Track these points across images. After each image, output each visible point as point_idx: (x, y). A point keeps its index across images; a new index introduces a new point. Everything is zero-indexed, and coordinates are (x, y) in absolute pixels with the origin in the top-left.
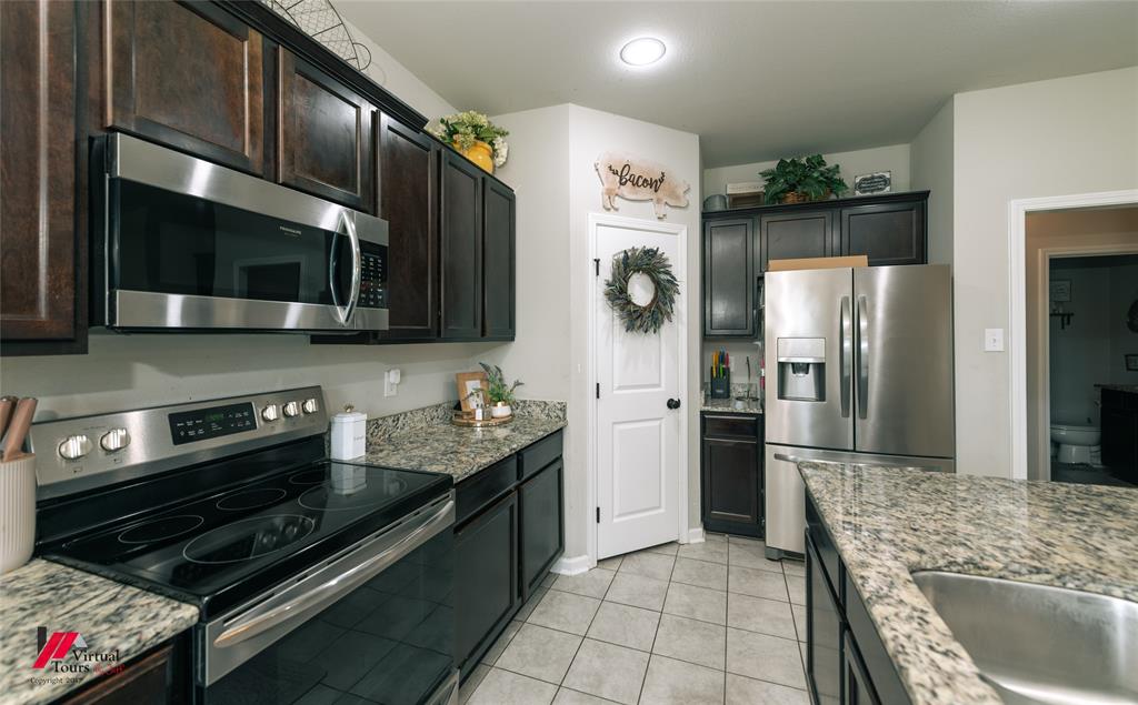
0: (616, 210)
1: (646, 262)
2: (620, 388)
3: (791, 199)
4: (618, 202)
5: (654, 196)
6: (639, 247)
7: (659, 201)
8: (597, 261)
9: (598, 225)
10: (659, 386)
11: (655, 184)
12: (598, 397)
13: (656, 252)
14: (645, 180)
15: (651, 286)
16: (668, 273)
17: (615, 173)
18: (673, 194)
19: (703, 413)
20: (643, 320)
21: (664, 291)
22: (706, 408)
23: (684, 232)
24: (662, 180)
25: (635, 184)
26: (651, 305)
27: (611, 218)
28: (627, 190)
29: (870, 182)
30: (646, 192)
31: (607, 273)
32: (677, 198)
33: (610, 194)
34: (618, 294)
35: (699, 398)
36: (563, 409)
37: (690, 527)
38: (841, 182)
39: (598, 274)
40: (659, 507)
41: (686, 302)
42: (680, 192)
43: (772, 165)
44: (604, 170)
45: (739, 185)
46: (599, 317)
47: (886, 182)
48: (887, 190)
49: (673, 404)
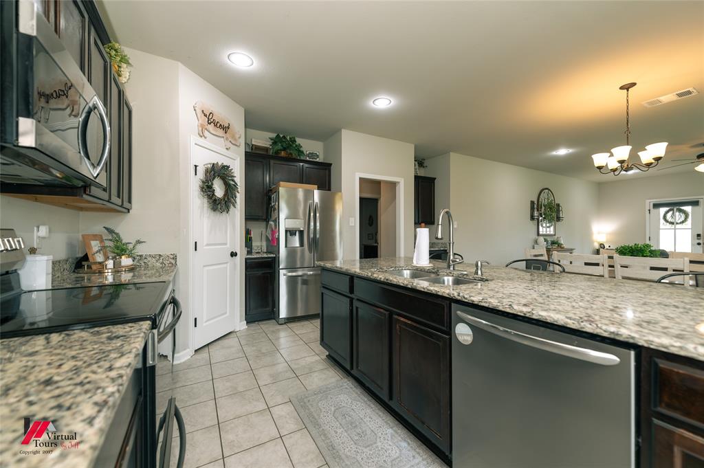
0: (205, 138)
1: (223, 173)
2: (207, 245)
3: (283, 154)
4: (206, 133)
5: (225, 135)
6: (220, 163)
7: (227, 139)
8: (196, 166)
9: (196, 144)
10: (226, 244)
11: (225, 129)
12: (196, 250)
13: (229, 167)
14: (220, 125)
15: (223, 187)
16: (233, 181)
17: (205, 115)
18: (233, 137)
19: (246, 259)
20: (219, 205)
21: (230, 189)
22: (248, 256)
23: (239, 159)
24: (228, 128)
25: (216, 125)
26: (225, 195)
27: (202, 141)
28: (211, 127)
29: (312, 155)
30: (220, 132)
31: (201, 174)
32: (235, 140)
33: (202, 126)
34: (207, 189)
35: (245, 251)
36: (175, 258)
37: (241, 321)
38: (302, 152)
39: (196, 174)
40: (226, 313)
41: (240, 198)
42: (237, 136)
43: (274, 135)
44: (199, 112)
45: (258, 141)
46: (196, 202)
47: (318, 156)
48: (318, 160)
49: (233, 254)
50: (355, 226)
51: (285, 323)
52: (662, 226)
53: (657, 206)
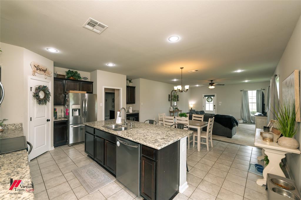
0: (35, 75)
1: (44, 89)
2: (36, 118)
3: (71, 78)
4: (36, 74)
5: (44, 74)
6: (42, 85)
8: (31, 88)
9: (31, 79)
10: (45, 117)
11: (45, 71)
12: (31, 120)
13: (46, 86)
14: (42, 70)
15: (44, 94)
16: (48, 91)
17: (36, 67)
18: (48, 74)
19: (54, 122)
20: (42, 102)
21: (47, 95)
22: (55, 120)
23: (51, 82)
24: (46, 70)
25: (40, 70)
26: (44, 97)
27: (34, 77)
28: (38, 71)
29: (85, 78)
30: (43, 72)
31: (34, 90)
32: (49, 75)
33: (34, 71)
34: (36, 96)
35: (53, 118)
36: (22, 125)
37: (51, 147)
38: (80, 77)
39: (31, 91)
40: (44, 144)
41: (51, 98)
42: (50, 73)
43: (67, 70)
44: (33, 66)
45: (60, 72)
46: (31, 102)
47: (87, 79)
48: (87, 80)
49: (48, 120)
50: (102, 106)
51: (72, 146)
52: (206, 103)
53: (205, 96)
